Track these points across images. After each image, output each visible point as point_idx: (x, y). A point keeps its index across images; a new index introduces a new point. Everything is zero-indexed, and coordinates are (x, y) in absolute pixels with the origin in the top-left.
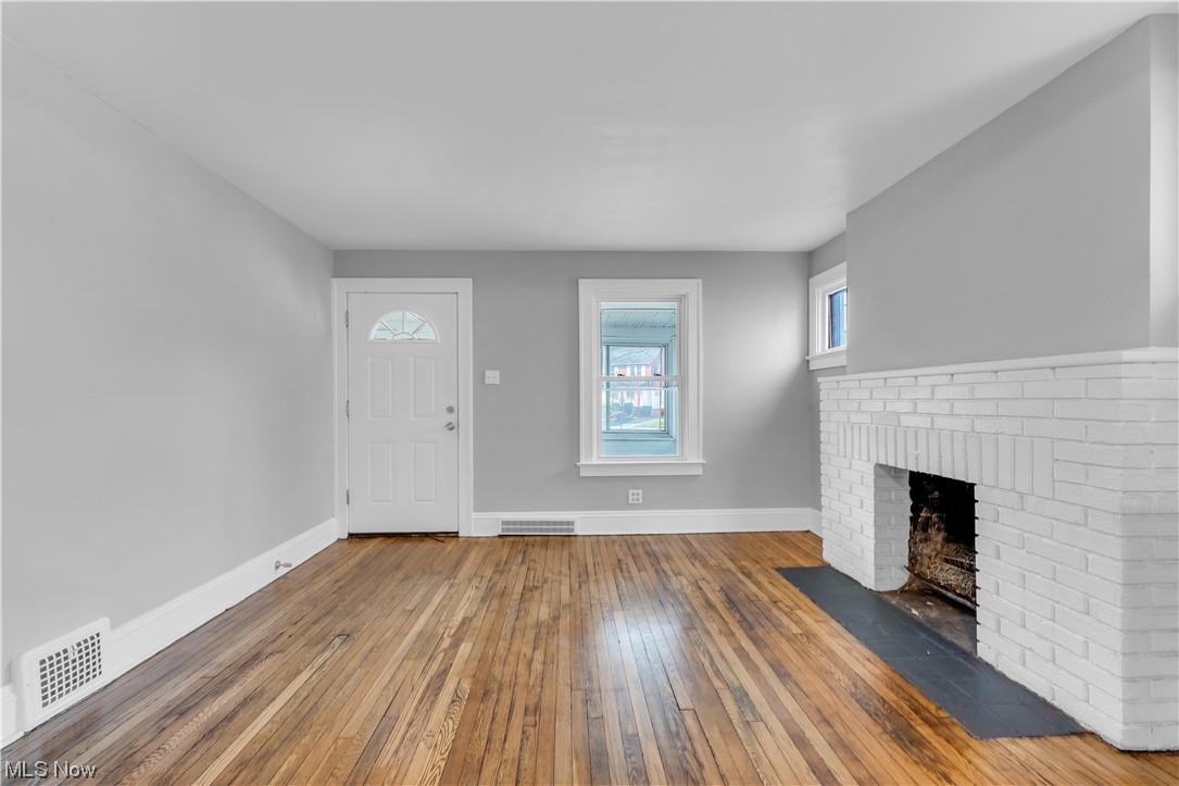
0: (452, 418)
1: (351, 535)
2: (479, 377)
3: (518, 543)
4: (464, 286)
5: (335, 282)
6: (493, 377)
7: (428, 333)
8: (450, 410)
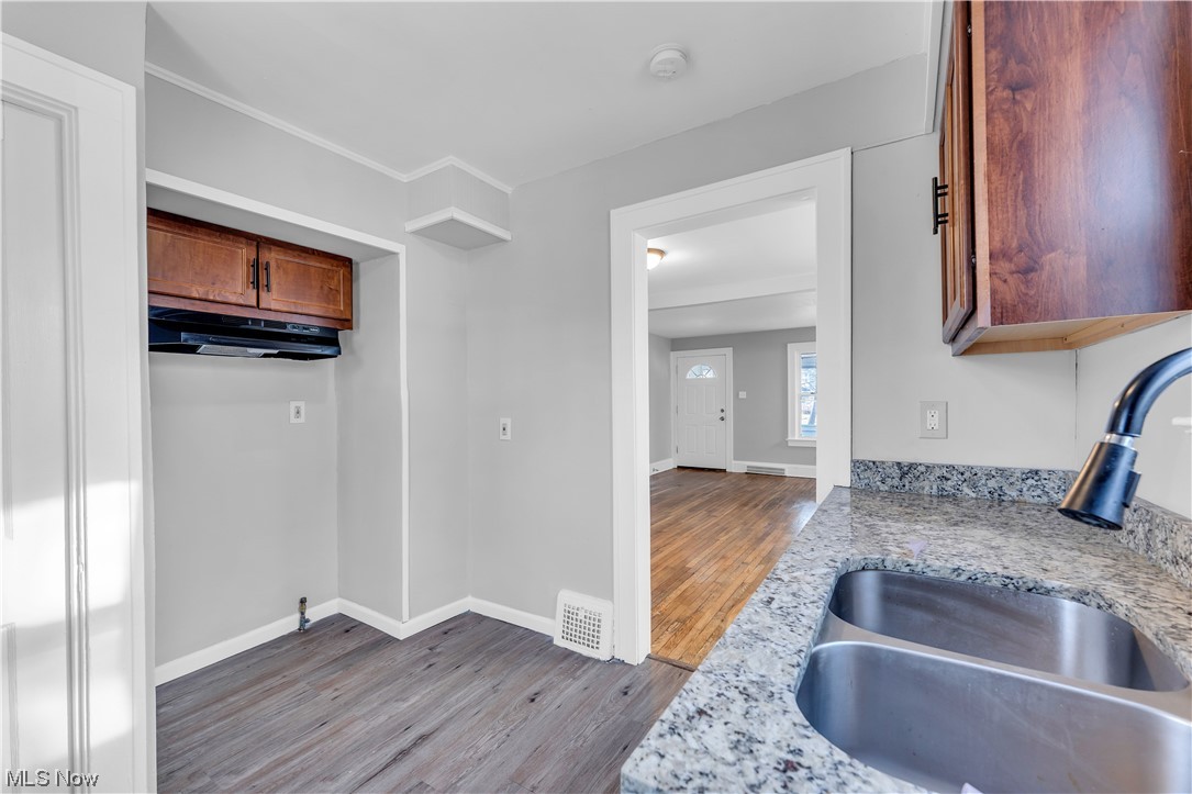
0: (723, 415)
1: (679, 467)
2: (736, 395)
3: (752, 476)
4: (729, 351)
5: (673, 355)
6: (743, 395)
7: (710, 375)
8: (722, 411)
